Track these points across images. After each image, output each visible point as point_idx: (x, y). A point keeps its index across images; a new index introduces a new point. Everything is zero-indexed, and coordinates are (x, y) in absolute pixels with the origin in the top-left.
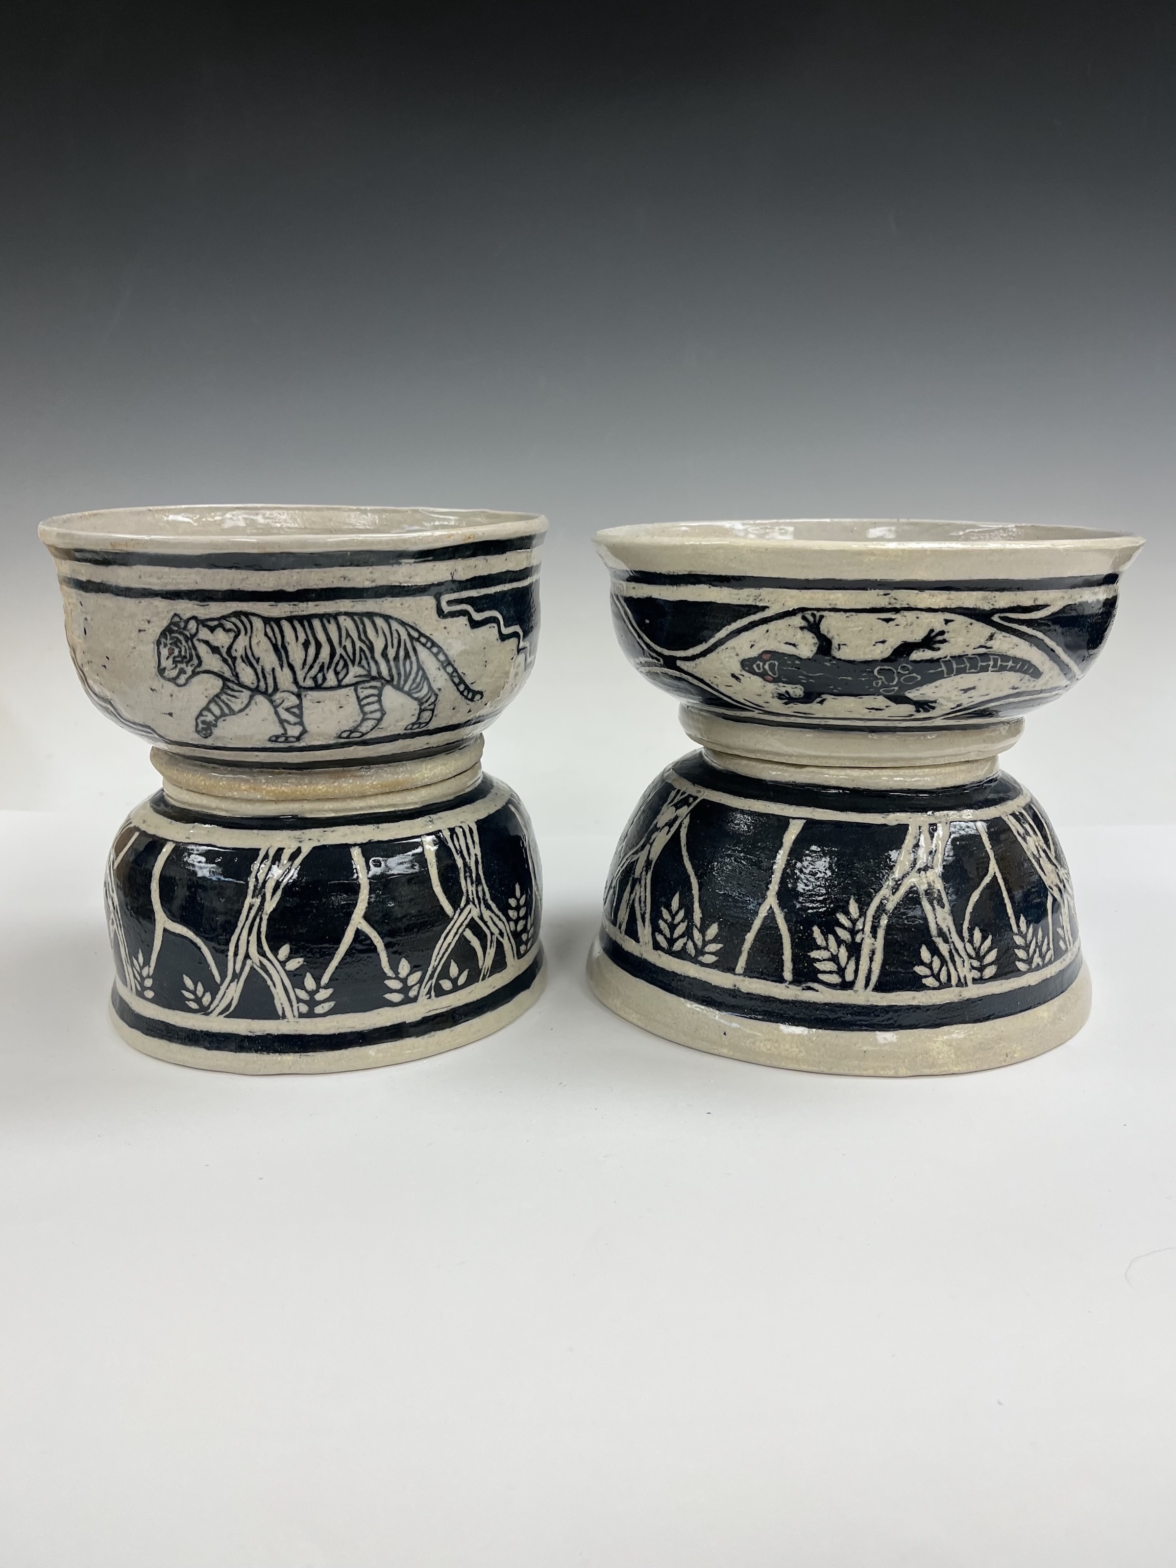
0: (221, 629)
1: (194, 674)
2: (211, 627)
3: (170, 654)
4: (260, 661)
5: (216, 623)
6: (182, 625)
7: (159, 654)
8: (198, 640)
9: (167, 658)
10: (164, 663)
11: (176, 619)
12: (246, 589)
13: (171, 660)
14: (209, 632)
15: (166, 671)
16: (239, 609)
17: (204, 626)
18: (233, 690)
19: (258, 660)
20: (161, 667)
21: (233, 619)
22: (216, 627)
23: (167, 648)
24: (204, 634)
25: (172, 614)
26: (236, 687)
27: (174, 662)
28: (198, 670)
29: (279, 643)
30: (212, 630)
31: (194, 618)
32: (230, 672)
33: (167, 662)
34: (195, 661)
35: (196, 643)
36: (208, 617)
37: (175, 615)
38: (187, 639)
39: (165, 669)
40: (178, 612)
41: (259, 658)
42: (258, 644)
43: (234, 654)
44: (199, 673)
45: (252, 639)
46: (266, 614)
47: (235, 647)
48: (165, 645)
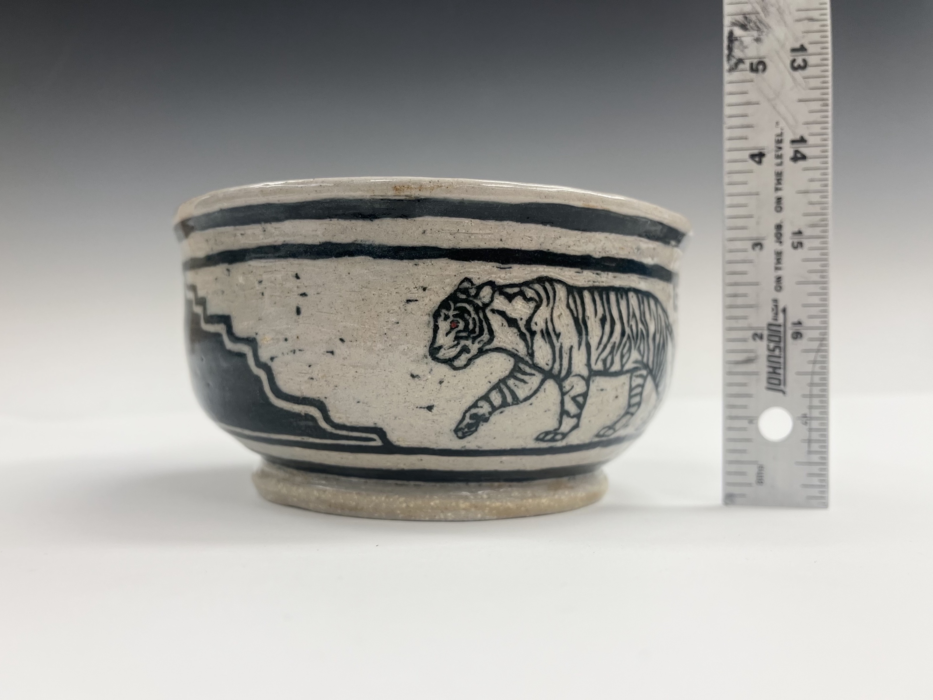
0: (521, 298)
1: (481, 352)
2: (510, 295)
3: (452, 329)
4: (561, 337)
5: (516, 290)
6: (473, 292)
7: (436, 329)
8: (493, 311)
9: (447, 334)
10: (442, 340)
11: (466, 285)
12: (555, 251)
13: (452, 335)
14: (506, 301)
15: (442, 350)
16: (544, 274)
17: (502, 293)
18: (524, 373)
19: (558, 335)
20: (436, 345)
21: (537, 286)
22: (515, 295)
23: (449, 321)
24: (500, 303)
25: (462, 278)
26: (528, 370)
27: (457, 338)
28: (488, 347)
29: (580, 317)
30: (510, 298)
31: (491, 283)
32: (525, 349)
33: (446, 338)
34: (486, 337)
35: (489, 315)
36: (508, 282)
37: (467, 279)
38: (477, 309)
39: (440, 347)
40: (469, 276)
41: (560, 334)
42: (559, 317)
43: (534, 328)
44: (487, 351)
45: (554, 311)
46: (570, 282)
47: (536, 319)
48: (446, 318)
